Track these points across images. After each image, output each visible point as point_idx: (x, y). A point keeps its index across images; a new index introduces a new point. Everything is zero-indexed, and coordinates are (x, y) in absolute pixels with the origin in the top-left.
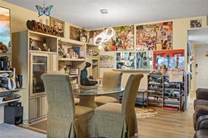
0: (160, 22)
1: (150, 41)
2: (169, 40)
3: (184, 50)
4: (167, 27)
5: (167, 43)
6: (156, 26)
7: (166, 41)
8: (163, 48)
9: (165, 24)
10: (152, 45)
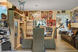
0: (49, 11)
1: (46, 17)
2: (52, 17)
3: (55, 20)
4: (51, 13)
5: (51, 18)
6: (47, 12)
7: (51, 17)
8: (50, 19)
9: (50, 11)
10: (46, 18)
